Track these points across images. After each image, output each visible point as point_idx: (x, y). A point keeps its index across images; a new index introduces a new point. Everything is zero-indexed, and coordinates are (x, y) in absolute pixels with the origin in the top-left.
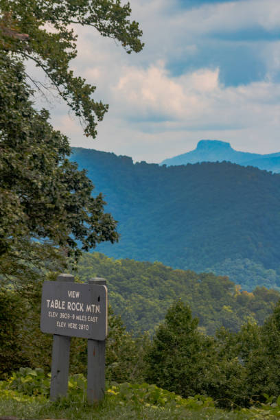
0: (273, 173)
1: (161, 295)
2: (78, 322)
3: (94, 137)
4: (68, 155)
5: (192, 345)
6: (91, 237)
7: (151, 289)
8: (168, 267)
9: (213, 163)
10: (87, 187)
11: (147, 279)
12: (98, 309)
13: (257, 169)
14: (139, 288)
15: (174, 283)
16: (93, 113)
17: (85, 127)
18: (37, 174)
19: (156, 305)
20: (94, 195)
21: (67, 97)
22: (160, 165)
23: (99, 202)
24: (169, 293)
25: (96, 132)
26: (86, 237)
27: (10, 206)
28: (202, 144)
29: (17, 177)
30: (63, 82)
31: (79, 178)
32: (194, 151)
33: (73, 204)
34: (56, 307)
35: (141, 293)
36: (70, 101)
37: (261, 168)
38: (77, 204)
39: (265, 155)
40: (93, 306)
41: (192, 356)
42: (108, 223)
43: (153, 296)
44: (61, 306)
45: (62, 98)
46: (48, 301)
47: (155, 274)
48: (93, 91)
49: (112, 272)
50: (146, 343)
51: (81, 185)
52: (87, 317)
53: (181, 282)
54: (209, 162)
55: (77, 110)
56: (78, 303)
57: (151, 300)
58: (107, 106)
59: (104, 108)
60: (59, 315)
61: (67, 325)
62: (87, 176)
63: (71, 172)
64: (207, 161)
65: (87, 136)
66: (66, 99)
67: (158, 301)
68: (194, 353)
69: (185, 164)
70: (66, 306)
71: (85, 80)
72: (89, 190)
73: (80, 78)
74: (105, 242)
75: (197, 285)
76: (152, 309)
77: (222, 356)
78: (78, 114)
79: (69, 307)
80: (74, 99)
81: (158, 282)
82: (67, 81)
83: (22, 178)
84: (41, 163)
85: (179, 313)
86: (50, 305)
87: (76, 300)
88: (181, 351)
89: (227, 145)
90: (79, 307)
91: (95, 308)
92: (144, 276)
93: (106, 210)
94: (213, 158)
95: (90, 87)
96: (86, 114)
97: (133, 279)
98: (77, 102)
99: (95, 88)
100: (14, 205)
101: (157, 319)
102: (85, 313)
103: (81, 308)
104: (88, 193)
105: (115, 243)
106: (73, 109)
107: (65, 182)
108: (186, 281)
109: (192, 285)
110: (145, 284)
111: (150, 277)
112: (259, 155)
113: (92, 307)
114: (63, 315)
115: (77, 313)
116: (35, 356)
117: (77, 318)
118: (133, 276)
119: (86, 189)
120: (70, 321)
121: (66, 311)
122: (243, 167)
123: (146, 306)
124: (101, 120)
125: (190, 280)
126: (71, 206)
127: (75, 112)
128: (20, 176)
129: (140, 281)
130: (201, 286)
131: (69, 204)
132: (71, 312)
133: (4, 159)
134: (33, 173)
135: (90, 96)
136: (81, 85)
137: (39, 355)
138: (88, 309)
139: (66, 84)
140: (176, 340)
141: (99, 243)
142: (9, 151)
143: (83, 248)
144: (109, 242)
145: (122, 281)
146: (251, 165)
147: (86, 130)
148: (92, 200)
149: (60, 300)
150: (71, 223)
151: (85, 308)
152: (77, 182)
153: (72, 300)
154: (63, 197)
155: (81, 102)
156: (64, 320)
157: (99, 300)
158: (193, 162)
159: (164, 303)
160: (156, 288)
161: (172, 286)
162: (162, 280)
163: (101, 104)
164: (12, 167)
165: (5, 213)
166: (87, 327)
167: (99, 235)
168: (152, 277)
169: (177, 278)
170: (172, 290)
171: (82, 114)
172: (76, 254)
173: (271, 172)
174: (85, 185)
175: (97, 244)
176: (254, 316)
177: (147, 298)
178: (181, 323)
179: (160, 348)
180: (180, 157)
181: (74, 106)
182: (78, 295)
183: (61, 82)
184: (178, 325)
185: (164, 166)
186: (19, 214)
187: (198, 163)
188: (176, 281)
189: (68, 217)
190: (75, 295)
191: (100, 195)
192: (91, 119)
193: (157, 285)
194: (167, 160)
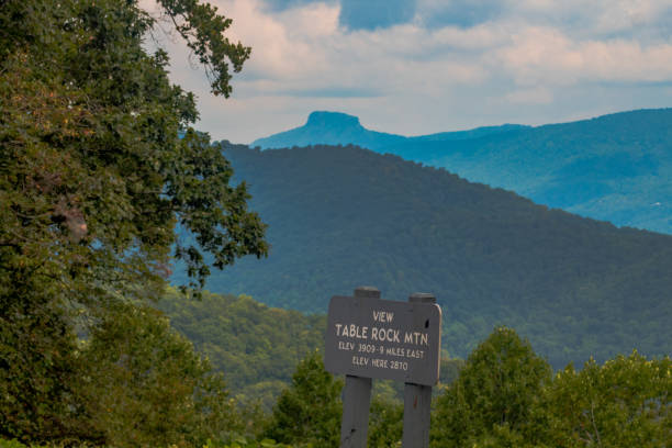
0: (424, 166)
1: (249, 346)
2: (391, 358)
3: (227, 97)
4: (194, 121)
5: (332, 421)
6: (228, 247)
7: (234, 337)
8: (261, 305)
9: (333, 147)
10: (223, 171)
11: (228, 321)
12: (424, 339)
13: (398, 159)
14: (215, 335)
15: (270, 328)
16: (226, 60)
17: (214, 79)
18: (154, 148)
19: (242, 362)
20: (233, 184)
21: (187, 33)
22: (252, 147)
23: (241, 195)
24: (262, 345)
25: (230, 88)
26: (220, 248)
27: (112, 194)
28: (316, 118)
29: (120, 152)
30: (184, 11)
31: (212, 157)
32: (303, 127)
33: (202, 197)
34: (352, 335)
35: (217, 343)
36: (193, 39)
37: (407, 158)
38: (209, 196)
39: (411, 138)
40: (417, 334)
41: (332, 438)
42: (253, 228)
43: (237, 348)
44: (360, 334)
45: (180, 34)
46: (339, 326)
47: (241, 314)
48: (228, 26)
49: (174, 309)
50: (257, 417)
51: (214, 168)
52: (406, 352)
53: (280, 328)
54: (326, 146)
55: (202, 54)
56: (391, 330)
57: (234, 354)
58: (249, 49)
59: (243, 53)
60: (357, 347)
61: (370, 362)
62: (223, 154)
63: (200, 148)
64: (323, 143)
65: (216, 93)
66: (186, 37)
67: (245, 356)
68: (335, 433)
69: (290, 147)
70: (369, 333)
71: (216, 9)
72: (227, 176)
73: (209, 5)
74: (247, 256)
75: (306, 332)
76: (235, 367)
77: (375, 439)
78: (203, 61)
79: (374, 335)
80: (199, 36)
81: (245, 327)
82: (188, 10)
83: (127, 152)
84: (159, 131)
85: (315, 371)
86: (341, 333)
87: (386, 325)
88: (315, 430)
89: (355, 120)
90: (391, 335)
91: (420, 337)
92: (225, 316)
93: (250, 207)
94: (331, 139)
95: (224, 20)
96: (215, 60)
97: (206, 320)
98: (203, 42)
99: (230, 21)
100: (118, 193)
101: (242, 383)
102: (402, 345)
103: (396, 337)
104: (225, 181)
105: (263, 257)
106: (197, 53)
107: (190, 162)
108: (287, 326)
109: (298, 334)
110: (224, 329)
111: (232, 318)
112: (401, 137)
113: (414, 337)
114: (363, 348)
115: (387, 344)
116: (116, 428)
117: (388, 351)
118: (207, 317)
119: (221, 174)
120: (377, 355)
121: (369, 341)
122: (379, 154)
123: (224, 362)
124: (240, 69)
125: (294, 325)
126: (199, 199)
127: (198, 56)
128: (124, 151)
129: (217, 325)
130: (311, 335)
131: (196, 196)
132: (377, 344)
133: (105, 122)
134: (147, 147)
135: (222, 33)
136: (210, 17)
137: (121, 427)
138: (408, 338)
139: (186, 14)
140: (308, 412)
141: (239, 257)
142: (114, 112)
143: (215, 265)
144: (254, 256)
145: (190, 323)
146: (390, 152)
147: (214, 85)
148: (230, 191)
149: (360, 325)
150: (198, 225)
151: (401, 337)
152: (208, 164)
153: (379, 325)
154: (187, 185)
155: (208, 42)
156: (364, 354)
157: (427, 325)
158: (302, 144)
159: (253, 359)
160: (241, 334)
161: (267, 333)
162: (251, 323)
163: (240, 46)
164: (117, 136)
165: (105, 204)
166: (404, 366)
167: (239, 245)
168: (236, 318)
169: (275, 322)
170: (266, 340)
171: (209, 60)
172: (201, 273)
173: (421, 164)
174: (221, 169)
175: (236, 258)
176: (390, 384)
177: (227, 350)
178: (316, 387)
179: (282, 424)
180: (280, 137)
181: (198, 48)
182: (390, 318)
183: (178, 11)
184: (312, 390)
185: (258, 148)
186: (126, 208)
187: (309, 146)
188: (272, 325)
189: (194, 217)
190: (385, 318)
191: (243, 184)
192: (223, 69)
193: (243, 331)
194: (261, 140)
